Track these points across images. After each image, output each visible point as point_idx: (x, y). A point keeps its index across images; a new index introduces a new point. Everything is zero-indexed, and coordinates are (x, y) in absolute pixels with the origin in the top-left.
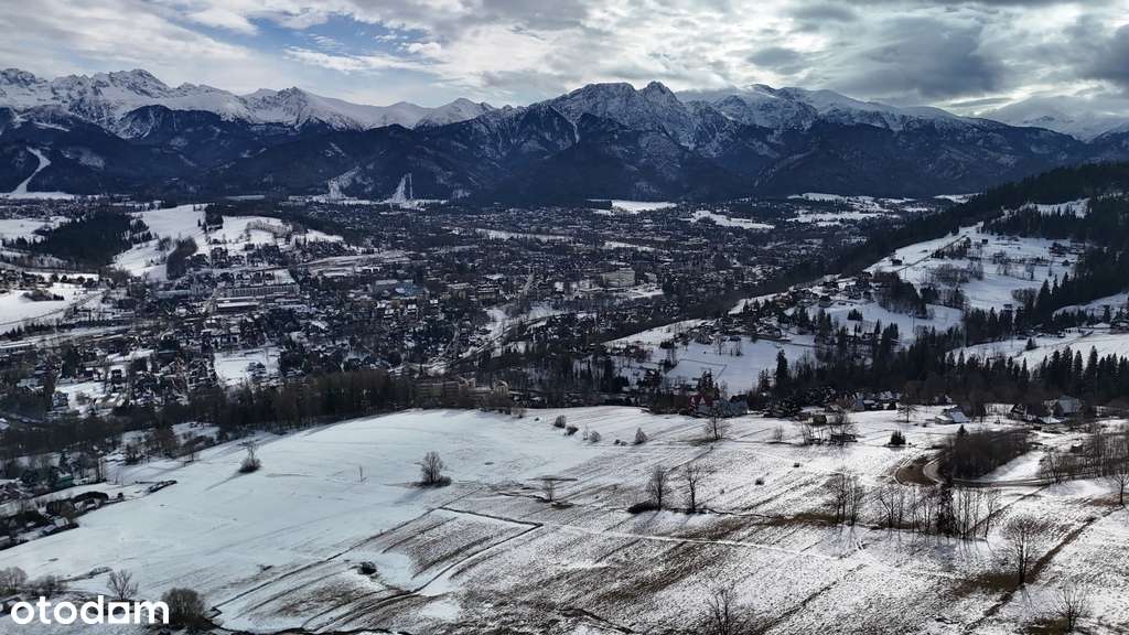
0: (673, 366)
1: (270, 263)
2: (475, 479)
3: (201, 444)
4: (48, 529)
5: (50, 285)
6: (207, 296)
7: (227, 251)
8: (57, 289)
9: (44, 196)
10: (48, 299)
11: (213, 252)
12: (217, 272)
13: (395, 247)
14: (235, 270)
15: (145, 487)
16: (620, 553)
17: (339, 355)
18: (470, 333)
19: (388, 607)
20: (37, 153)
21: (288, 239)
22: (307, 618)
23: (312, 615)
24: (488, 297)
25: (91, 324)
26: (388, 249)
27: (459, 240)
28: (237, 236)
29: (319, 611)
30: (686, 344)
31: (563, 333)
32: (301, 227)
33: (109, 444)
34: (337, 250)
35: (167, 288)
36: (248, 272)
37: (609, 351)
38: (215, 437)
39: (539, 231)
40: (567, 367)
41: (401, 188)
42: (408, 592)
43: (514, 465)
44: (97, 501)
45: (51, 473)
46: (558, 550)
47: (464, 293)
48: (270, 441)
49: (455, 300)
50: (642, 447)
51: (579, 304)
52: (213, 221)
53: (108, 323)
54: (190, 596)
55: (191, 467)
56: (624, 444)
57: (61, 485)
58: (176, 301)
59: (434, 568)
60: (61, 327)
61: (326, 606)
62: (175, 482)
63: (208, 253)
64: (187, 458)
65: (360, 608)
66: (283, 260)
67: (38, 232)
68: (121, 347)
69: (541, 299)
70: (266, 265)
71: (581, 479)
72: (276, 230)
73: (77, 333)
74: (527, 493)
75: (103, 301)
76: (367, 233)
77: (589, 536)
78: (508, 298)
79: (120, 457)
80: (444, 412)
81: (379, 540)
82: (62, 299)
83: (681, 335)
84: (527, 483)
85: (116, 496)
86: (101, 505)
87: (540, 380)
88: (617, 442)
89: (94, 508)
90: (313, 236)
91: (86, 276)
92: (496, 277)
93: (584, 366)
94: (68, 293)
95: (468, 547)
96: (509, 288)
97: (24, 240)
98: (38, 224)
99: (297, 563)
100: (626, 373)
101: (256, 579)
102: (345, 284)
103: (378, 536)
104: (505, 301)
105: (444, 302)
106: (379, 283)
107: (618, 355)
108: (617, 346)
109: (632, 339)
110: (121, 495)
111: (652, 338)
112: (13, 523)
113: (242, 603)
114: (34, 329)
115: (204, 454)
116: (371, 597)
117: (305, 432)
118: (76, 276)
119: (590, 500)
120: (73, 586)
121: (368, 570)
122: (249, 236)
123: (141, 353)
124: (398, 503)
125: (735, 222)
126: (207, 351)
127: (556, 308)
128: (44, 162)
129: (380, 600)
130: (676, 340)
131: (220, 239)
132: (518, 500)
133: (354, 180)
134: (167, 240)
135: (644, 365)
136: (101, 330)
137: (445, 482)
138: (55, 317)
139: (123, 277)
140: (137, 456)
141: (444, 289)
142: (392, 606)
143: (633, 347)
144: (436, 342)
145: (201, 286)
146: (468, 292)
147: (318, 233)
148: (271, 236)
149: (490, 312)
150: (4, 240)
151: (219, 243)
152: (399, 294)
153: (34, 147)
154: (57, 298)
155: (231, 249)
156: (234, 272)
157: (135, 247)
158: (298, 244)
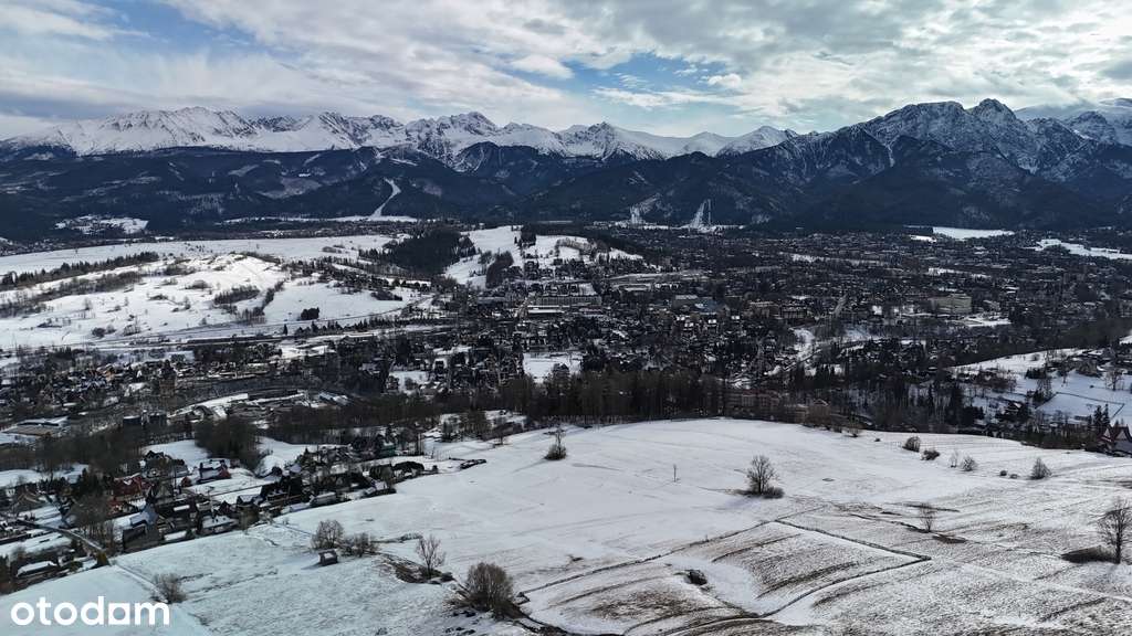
0: (1047, 400)
1: (576, 276)
2: (814, 495)
3: (510, 429)
4: (368, 491)
5: (392, 288)
6: (519, 303)
7: (538, 265)
8: (398, 291)
9: (395, 219)
10: (390, 299)
11: (527, 266)
12: (529, 283)
13: (693, 266)
14: (544, 282)
15: (458, 464)
16: (1079, 612)
17: (638, 363)
18: (776, 351)
19: (734, 629)
20: (392, 183)
21: (593, 256)
22: (630, 626)
23: (635, 623)
24: (795, 316)
25: (422, 322)
26: (687, 268)
27: (761, 262)
28: (548, 252)
29: (643, 618)
30: (1063, 374)
31: (886, 357)
32: (604, 245)
33: (428, 423)
34: (638, 267)
35: (486, 294)
36: (555, 284)
37: (955, 377)
38: (523, 424)
39: (848, 255)
40: (900, 391)
41: (699, 214)
42: (755, 615)
43: (862, 484)
44: (414, 471)
45: (378, 440)
46: (969, 595)
47: (768, 311)
48: (575, 432)
49: (757, 317)
50: (1042, 483)
51: (903, 329)
52: (527, 239)
53: (435, 322)
54: (498, 575)
55: (499, 448)
56: (1013, 477)
57: (385, 453)
58: (492, 306)
59: (785, 589)
60: (399, 323)
61: (651, 614)
62: (484, 461)
63: (522, 267)
64: (496, 441)
65: (696, 623)
66: (590, 276)
67: (387, 246)
68: (445, 342)
69: (857, 322)
70: (572, 278)
71: (964, 511)
72: (582, 247)
73: (409, 328)
74: (890, 518)
75: (433, 303)
76: (665, 253)
77: (1013, 584)
78: (817, 318)
79: (437, 434)
80: (760, 423)
81: (705, 547)
82: (401, 299)
83: (1055, 364)
84: (885, 508)
85: (431, 468)
86: (418, 475)
87: (866, 404)
88: (1003, 474)
89: (411, 477)
90: (614, 254)
91: (421, 283)
92: (802, 298)
93: (924, 392)
94: (407, 295)
95: (829, 570)
96: (817, 309)
97: (375, 251)
98: (387, 240)
99: (610, 558)
100: (979, 403)
101: (566, 569)
102: (644, 299)
103: (703, 542)
104: (814, 322)
105: (746, 318)
106: (678, 297)
107: (966, 381)
108: (966, 372)
109: (986, 365)
110: (435, 467)
111: (1016, 365)
112: (340, 481)
113: (552, 593)
114: (377, 322)
115: (512, 439)
116: (709, 613)
117: (611, 428)
118: (414, 282)
119: (988, 538)
120: (383, 548)
121: (696, 579)
122: (558, 252)
123: (462, 349)
124: (721, 509)
125: (1096, 252)
126: (518, 350)
127: (873, 332)
128: (396, 190)
129: (722, 619)
130: (1047, 368)
131: (533, 254)
132: (880, 526)
133: (654, 206)
134: (489, 254)
135: (1005, 396)
136: (428, 328)
137: (775, 494)
138: (394, 314)
139: (452, 283)
140: (453, 434)
141: (746, 306)
142: (741, 629)
143: (988, 374)
144: (739, 358)
145: (515, 294)
146: (773, 311)
147: (620, 252)
148: (578, 252)
149: (798, 332)
150: (360, 251)
151: (532, 257)
152: (699, 310)
153: (389, 178)
154: (397, 298)
155: (542, 263)
156: (544, 284)
157: (461, 260)
158: (601, 261)
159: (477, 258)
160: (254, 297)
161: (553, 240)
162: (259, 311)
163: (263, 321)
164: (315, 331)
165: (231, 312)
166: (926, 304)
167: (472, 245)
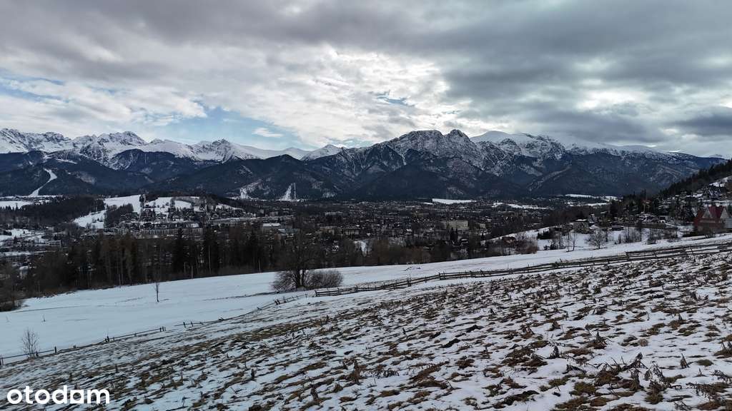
1: (185, 219)
7: (154, 212)
8: (12, 230)
9: (45, 196)
11: (144, 214)
12: (142, 223)
13: (279, 214)
20: (50, 171)
21: (202, 206)
24: (352, 233)
25: (23, 249)
26: (276, 215)
28: (164, 204)
34: (239, 214)
35: (100, 231)
36: (166, 223)
41: (288, 192)
47: (333, 231)
49: (325, 235)
52: (153, 197)
53: (37, 249)
63: (140, 213)
66: (196, 217)
67: (25, 206)
70: (182, 220)
72: (195, 202)
73: (8, 254)
75: (42, 237)
76: (262, 209)
78: (368, 234)
82: (11, 235)
90: (220, 206)
94: (20, 233)
96: (368, 229)
97: (10, 208)
104: (367, 237)
106: (265, 225)
122: (173, 203)
128: (53, 177)
131: (152, 205)
133: (257, 187)
134: (114, 208)
139: (76, 227)
141: (317, 229)
145: (127, 230)
146: (336, 230)
147: (225, 205)
148: (190, 204)
149: (356, 243)
151: (150, 207)
152: (280, 232)
153: (48, 168)
154: (6, 233)
155: (158, 211)
156: (156, 223)
157: (90, 213)
158: (208, 210)
159: (103, 212)
161: (168, 200)
166: (441, 227)
167: (103, 204)
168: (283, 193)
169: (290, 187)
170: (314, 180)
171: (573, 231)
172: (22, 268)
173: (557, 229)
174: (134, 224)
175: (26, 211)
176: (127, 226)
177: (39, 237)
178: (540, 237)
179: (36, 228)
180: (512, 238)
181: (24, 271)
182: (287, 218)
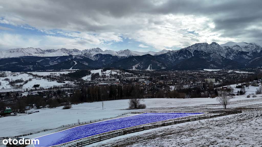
0: (244, 93)
1: (115, 78)
6: (98, 83)
7: (105, 75)
10: (62, 83)
11: (102, 76)
12: (102, 79)
13: (146, 76)
20: (75, 62)
21: (120, 73)
24: (170, 83)
25: (68, 87)
26: (144, 76)
30: (247, 86)
32: (123, 71)
34: (132, 76)
35: (90, 81)
36: (109, 79)
47: (163, 83)
49: (160, 84)
51: (198, 86)
52: (105, 70)
53: (72, 87)
58: (90, 84)
60: (62, 88)
66: (118, 77)
73: (64, 89)
75: (74, 84)
76: (139, 74)
78: (176, 84)
90: (126, 73)
92: (172, 80)
94: (67, 82)
96: (176, 82)
97: (64, 74)
105: (157, 84)
106: (140, 80)
107: (218, 90)
111: (232, 86)
114: (55, 88)
122: (111, 72)
127: (191, 86)
133: (138, 66)
134: (94, 74)
135: (231, 93)
138: (61, 86)
139: (82, 80)
141: (157, 81)
145: (97, 81)
147: (128, 73)
148: (117, 73)
149: (170, 87)
150: (60, 74)
151: (104, 74)
152: (145, 83)
153: (74, 60)
154: (64, 82)
155: (107, 75)
156: (106, 79)
157: (87, 76)
158: (122, 74)
159: (91, 75)
160: (22, 82)
161: (110, 71)
162: (21, 86)
163: (21, 88)
164: (36, 90)
165: (13, 86)
166: (204, 81)
167: (91, 72)
168: (147, 68)
169: (150, 66)
170: (158, 63)
171: (251, 85)
172: (68, 93)
173: (244, 84)
174: (99, 79)
175: (69, 75)
176: (97, 80)
177: (73, 83)
178: (237, 87)
179: (72, 81)
180: (226, 87)
181: (69, 94)
182: (148, 77)
